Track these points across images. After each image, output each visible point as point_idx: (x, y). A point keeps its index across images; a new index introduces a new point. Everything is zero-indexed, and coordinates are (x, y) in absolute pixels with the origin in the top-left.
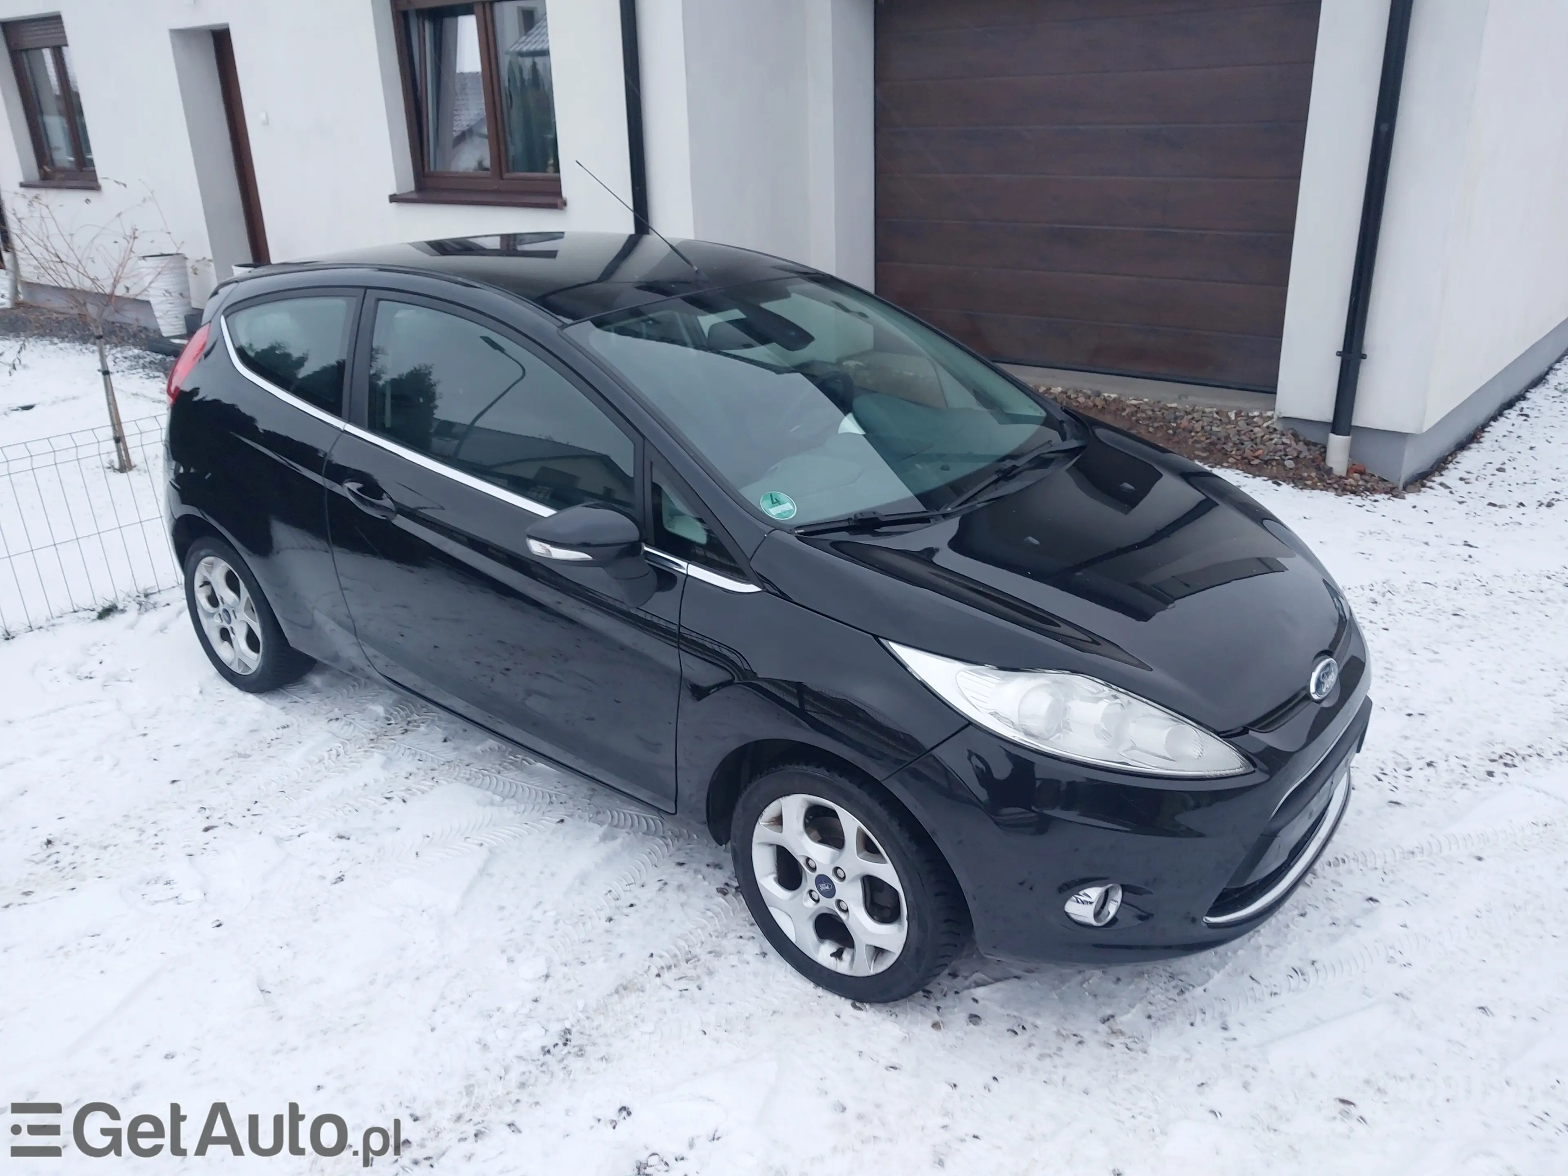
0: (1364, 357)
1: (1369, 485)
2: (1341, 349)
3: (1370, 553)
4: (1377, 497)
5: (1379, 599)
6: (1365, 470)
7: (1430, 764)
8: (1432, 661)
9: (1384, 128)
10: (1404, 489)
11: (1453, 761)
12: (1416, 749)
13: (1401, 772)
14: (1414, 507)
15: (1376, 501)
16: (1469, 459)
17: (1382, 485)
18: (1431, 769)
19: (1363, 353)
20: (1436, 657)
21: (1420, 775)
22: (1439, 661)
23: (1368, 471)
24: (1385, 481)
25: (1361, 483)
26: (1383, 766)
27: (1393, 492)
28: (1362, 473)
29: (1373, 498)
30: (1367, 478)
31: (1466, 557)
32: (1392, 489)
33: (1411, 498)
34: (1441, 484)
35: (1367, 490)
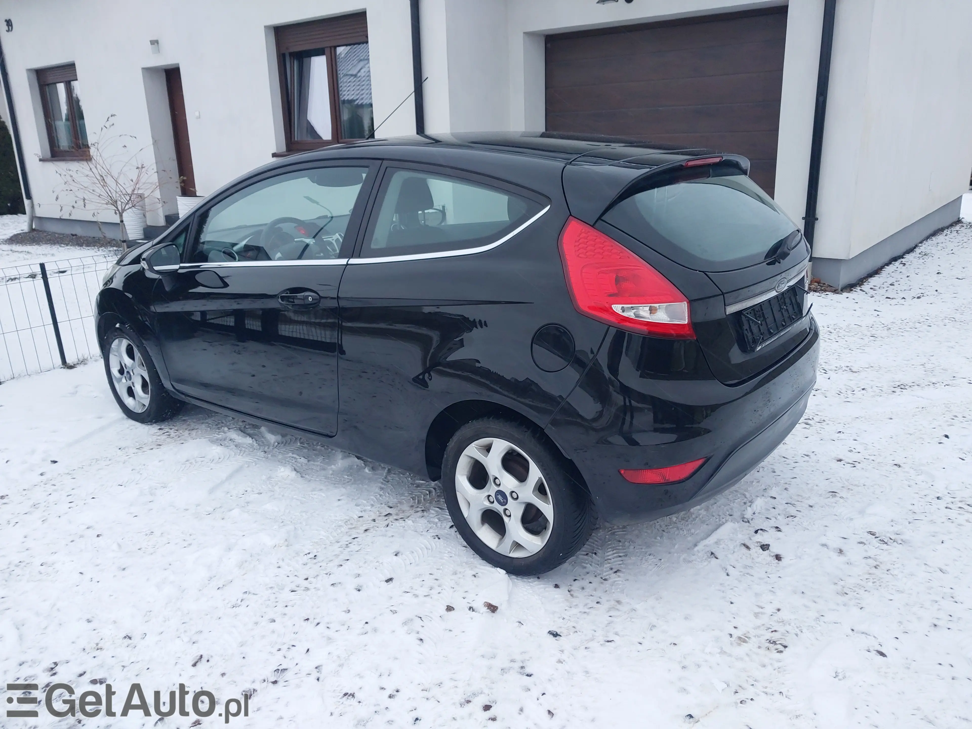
0: (817, 219)
1: (823, 288)
2: (804, 216)
3: (826, 313)
4: (827, 293)
5: (832, 331)
6: (820, 281)
7: (863, 389)
8: (861, 353)
9: (821, 99)
10: (842, 290)
11: (875, 388)
12: (857, 384)
13: (849, 392)
14: (847, 298)
15: (827, 295)
16: (874, 281)
17: (829, 288)
18: (864, 391)
19: (816, 217)
20: (864, 351)
21: (859, 394)
22: (865, 353)
23: (822, 282)
24: (831, 286)
25: (818, 287)
26: (840, 390)
27: (835, 291)
28: (819, 283)
29: (825, 293)
30: (822, 285)
31: (876, 316)
32: (835, 290)
33: (845, 294)
34: (861, 290)
35: (822, 290)
